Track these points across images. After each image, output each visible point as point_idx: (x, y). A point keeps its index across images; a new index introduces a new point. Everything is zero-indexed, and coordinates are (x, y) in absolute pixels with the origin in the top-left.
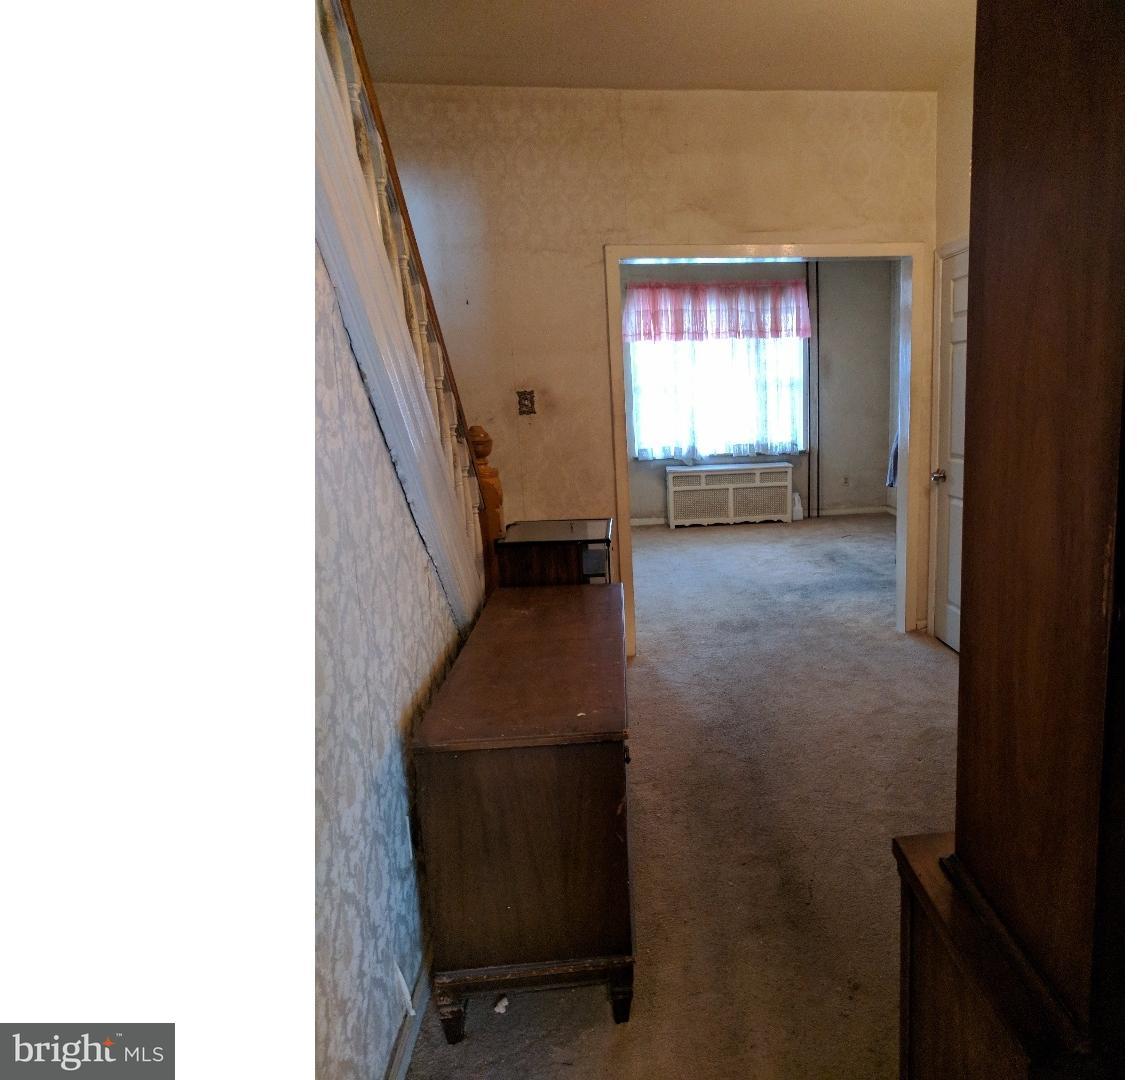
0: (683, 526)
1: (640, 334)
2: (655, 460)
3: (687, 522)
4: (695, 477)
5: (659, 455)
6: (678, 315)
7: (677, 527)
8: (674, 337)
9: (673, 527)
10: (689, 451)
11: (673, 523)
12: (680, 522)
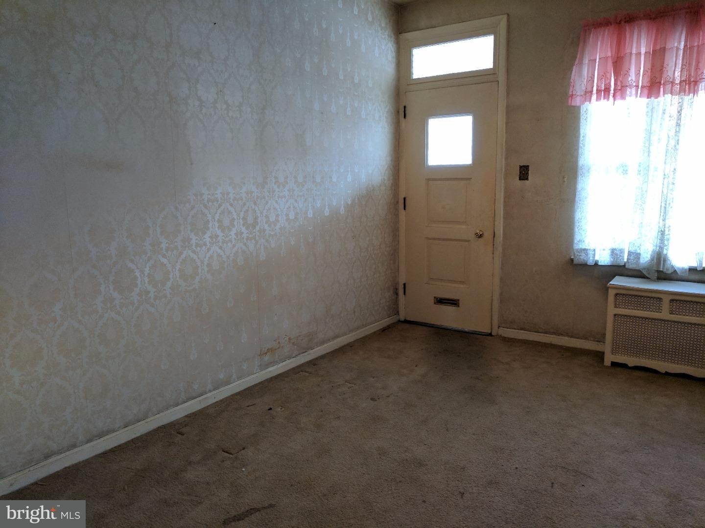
0: (624, 366)
1: (591, 92)
2: (596, 264)
3: (631, 361)
4: (655, 299)
5: (603, 258)
6: (658, 58)
7: (614, 364)
8: (646, 91)
9: (607, 362)
10: (652, 259)
11: (609, 359)
12: (620, 359)
